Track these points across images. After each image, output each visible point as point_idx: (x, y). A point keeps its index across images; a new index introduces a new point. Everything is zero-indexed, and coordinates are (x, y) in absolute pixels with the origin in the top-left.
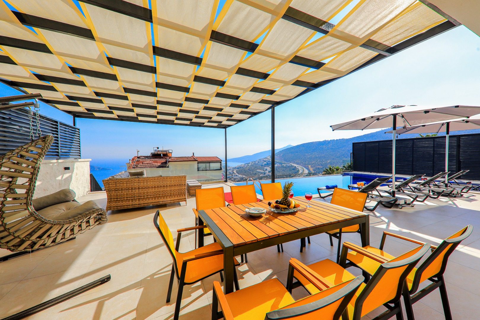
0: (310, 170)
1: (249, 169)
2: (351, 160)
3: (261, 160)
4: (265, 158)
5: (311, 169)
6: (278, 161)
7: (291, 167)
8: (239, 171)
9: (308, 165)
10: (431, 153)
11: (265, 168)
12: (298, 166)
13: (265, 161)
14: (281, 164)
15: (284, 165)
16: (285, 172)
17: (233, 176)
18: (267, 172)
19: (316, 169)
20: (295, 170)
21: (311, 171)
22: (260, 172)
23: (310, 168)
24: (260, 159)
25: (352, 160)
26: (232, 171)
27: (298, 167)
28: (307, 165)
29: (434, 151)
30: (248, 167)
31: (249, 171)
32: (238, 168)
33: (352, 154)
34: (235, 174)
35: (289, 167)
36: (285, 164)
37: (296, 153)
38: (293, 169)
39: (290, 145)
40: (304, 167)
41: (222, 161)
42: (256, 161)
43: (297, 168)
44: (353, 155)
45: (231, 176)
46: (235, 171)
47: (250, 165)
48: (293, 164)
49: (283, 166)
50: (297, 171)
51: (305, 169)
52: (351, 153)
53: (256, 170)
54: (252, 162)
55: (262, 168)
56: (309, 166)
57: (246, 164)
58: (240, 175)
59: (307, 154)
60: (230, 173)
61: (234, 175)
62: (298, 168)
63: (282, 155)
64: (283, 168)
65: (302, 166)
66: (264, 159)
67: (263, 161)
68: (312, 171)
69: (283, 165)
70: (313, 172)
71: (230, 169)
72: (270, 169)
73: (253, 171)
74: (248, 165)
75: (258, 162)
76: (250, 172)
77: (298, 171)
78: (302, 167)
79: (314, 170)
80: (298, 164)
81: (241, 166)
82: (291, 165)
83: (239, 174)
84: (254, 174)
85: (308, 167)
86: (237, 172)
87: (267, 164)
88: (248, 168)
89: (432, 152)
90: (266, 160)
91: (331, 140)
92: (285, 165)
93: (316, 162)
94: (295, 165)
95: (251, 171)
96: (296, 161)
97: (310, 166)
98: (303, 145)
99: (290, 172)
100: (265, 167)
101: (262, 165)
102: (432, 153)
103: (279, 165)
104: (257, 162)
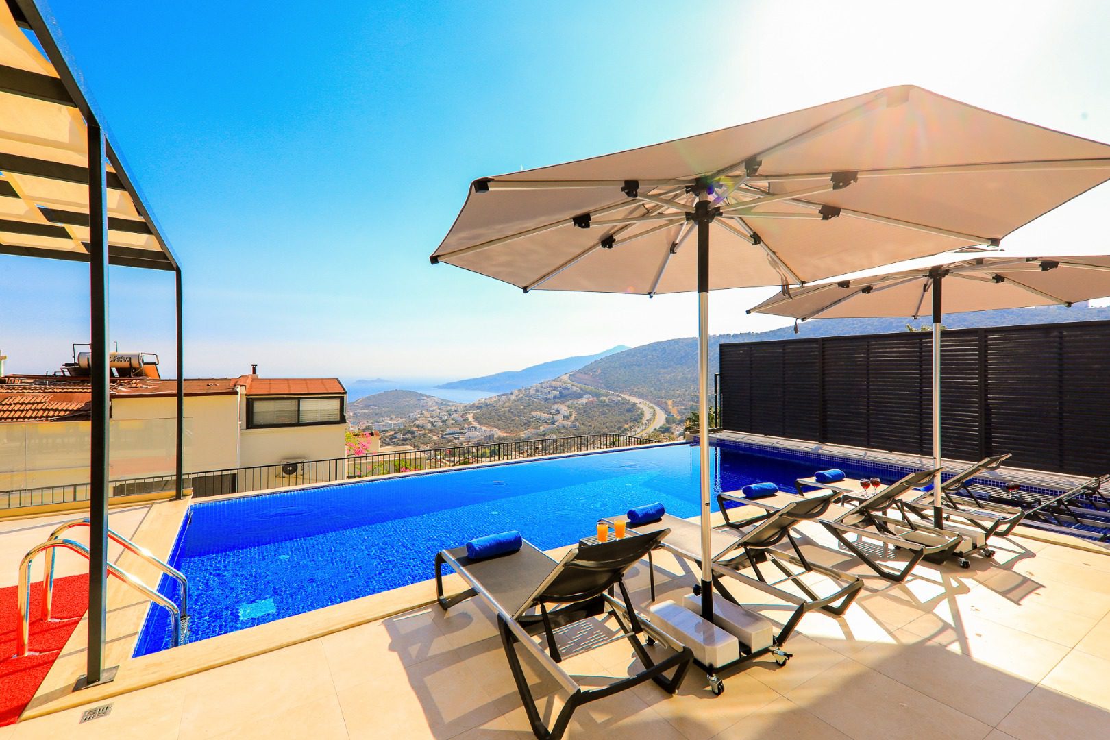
0: (670, 413)
1: (509, 411)
2: (716, 396)
3: (544, 385)
4: (554, 380)
5: (674, 411)
6: (590, 388)
7: (623, 403)
8: (483, 415)
9: (665, 398)
10: (915, 382)
11: (555, 407)
12: (641, 401)
13: (555, 388)
14: (597, 395)
15: (605, 398)
16: (607, 417)
17: (465, 431)
18: (559, 417)
19: (685, 409)
20: (632, 412)
21: (673, 415)
22: (539, 419)
23: (671, 407)
24: (541, 383)
25: (718, 397)
26: (462, 417)
27: (640, 403)
28: (663, 400)
29: (921, 374)
30: (507, 404)
31: (511, 415)
32: (479, 408)
33: (718, 378)
34: (470, 423)
35: (617, 403)
36: (607, 396)
37: (637, 368)
38: (629, 410)
39: (621, 346)
40: (655, 404)
41: (345, 393)
42: (532, 387)
43: (639, 408)
44: (721, 380)
45: (457, 430)
46: (470, 417)
47: (513, 397)
48: (627, 398)
49: (601, 402)
50: (638, 415)
51: (657, 409)
52: (716, 375)
53: (531, 412)
54: (520, 390)
55: (546, 408)
56: (667, 401)
57: (503, 395)
58: (484, 428)
59: (663, 371)
60: (456, 421)
61: (466, 426)
62: (640, 406)
63: (599, 371)
64: (604, 406)
65: (651, 402)
66: (554, 384)
67: (551, 386)
68: (675, 416)
69: (602, 398)
70: (679, 417)
71: (456, 411)
72: (566, 409)
73: (521, 416)
74: (509, 400)
75: (537, 390)
76: (514, 418)
77: (642, 415)
78: (651, 405)
79: (680, 413)
80: (640, 396)
81: (488, 402)
82: (623, 399)
83: (481, 424)
84: (525, 424)
85: (667, 404)
86: (476, 419)
87: (561, 396)
88: (508, 406)
89: (917, 378)
90: (559, 384)
91: (720, 336)
92: (607, 399)
93: (686, 391)
94: (633, 399)
95: (515, 415)
96: (636, 390)
97: (670, 402)
98: (654, 347)
99: (621, 419)
100: (554, 404)
101: (546, 400)
102: (917, 382)
103: (591, 399)
104: (532, 391)
